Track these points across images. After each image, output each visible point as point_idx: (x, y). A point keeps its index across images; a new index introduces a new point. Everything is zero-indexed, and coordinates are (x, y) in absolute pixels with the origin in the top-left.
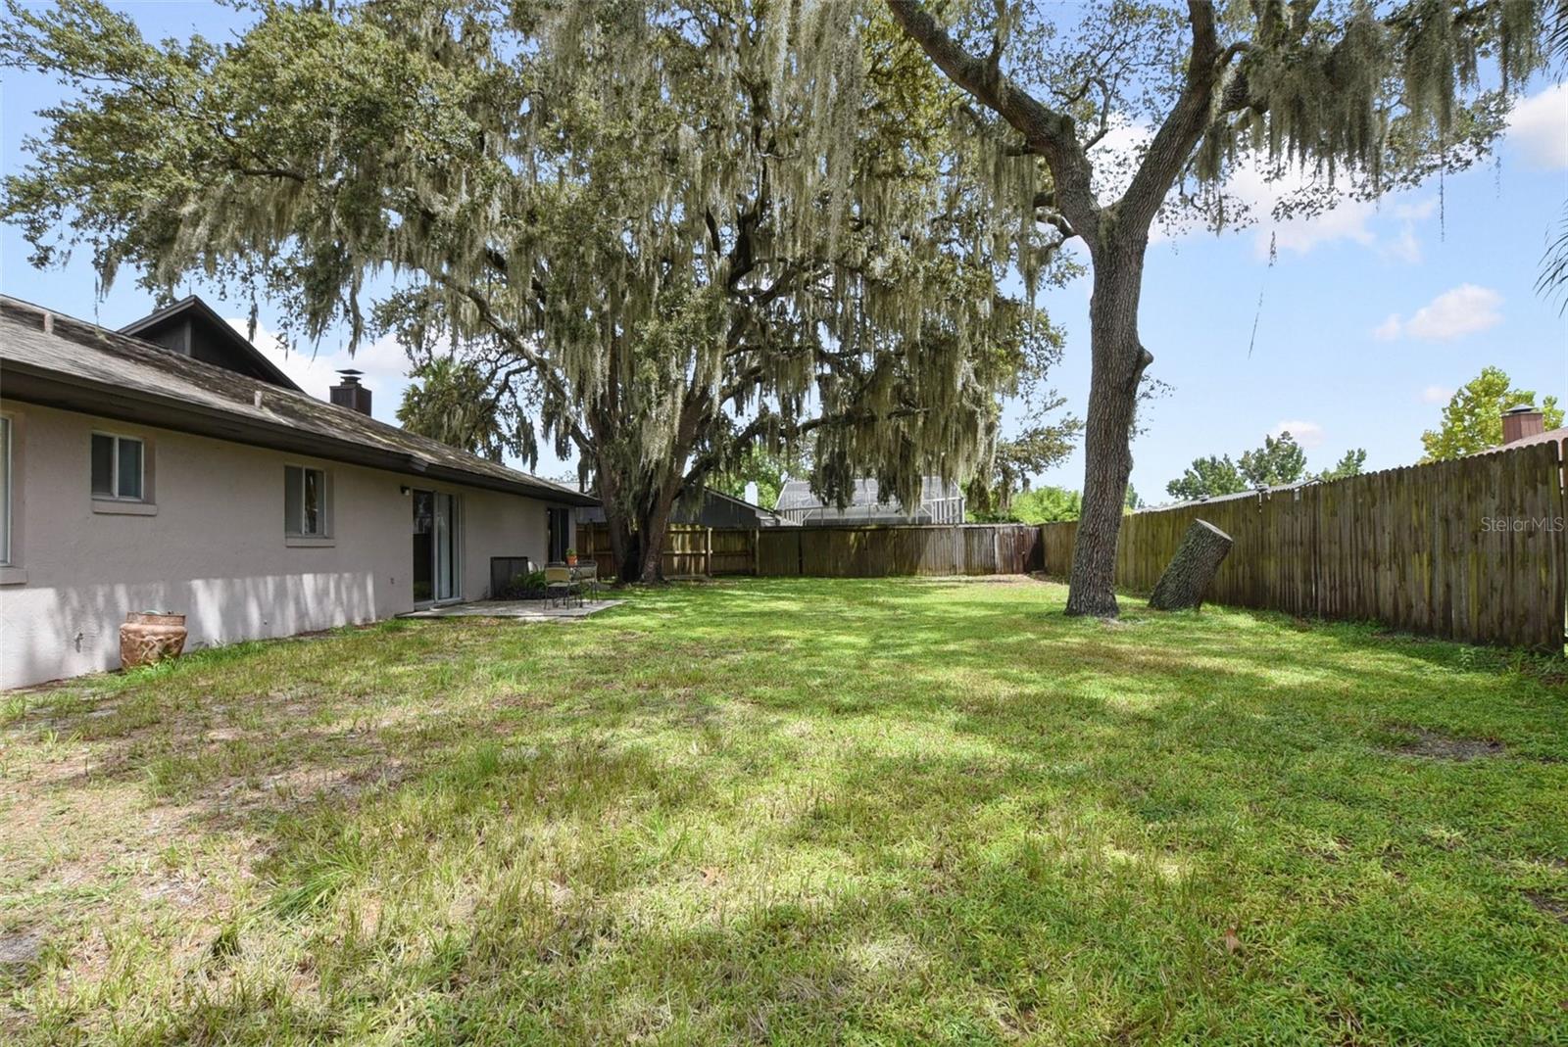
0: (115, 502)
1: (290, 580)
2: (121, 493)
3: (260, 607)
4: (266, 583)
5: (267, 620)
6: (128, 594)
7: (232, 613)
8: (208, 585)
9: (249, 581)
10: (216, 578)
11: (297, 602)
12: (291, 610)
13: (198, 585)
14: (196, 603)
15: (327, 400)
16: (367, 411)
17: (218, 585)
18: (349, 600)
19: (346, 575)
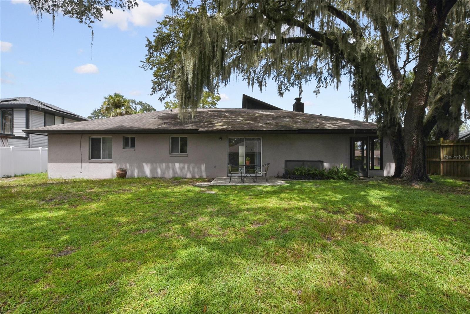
0: (129, 148)
1: (170, 164)
2: (131, 147)
3: (161, 170)
4: (163, 165)
5: (163, 173)
6: (129, 165)
7: (153, 170)
8: (147, 165)
9: (158, 164)
10: (149, 163)
11: (173, 170)
12: (171, 171)
13: (144, 164)
14: (144, 168)
15: (292, 110)
16: (303, 111)
17: (149, 164)
18: (193, 171)
19: (192, 164)
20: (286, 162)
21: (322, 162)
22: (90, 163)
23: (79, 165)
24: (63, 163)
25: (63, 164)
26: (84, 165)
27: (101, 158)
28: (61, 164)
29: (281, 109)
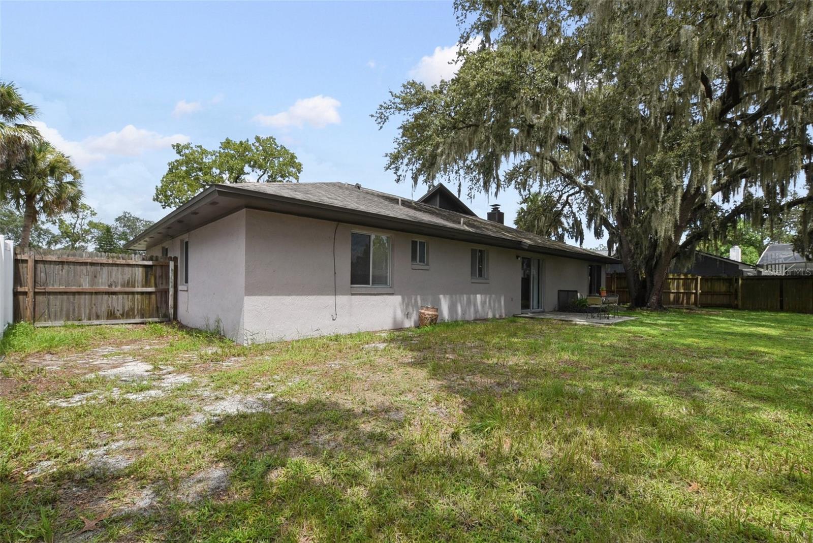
0: (418, 265)
1: (472, 296)
2: (419, 261)
3: (462, 307)
4: (464, 297)
5: (464, 313)
6: (421, 299)
7: (452, 309)
8: (444, 297)
9: (458, 296)
10: (447, 294)
11: (475, 306)
12: (472, 309)
14: (441, 304)
15: (486, 219)
16: (502, 222)
17: (448, 297)
18: (494, 306)
19: (493, 296)
20: (559, 291)
21: (576, 292)
22: (353, 294)
23: (328, 300)
24: (289, 295)
25: (290, 297)
26: (342, 299)
27: (369, 284)
28: (285, 297)
29: (473, 214)
